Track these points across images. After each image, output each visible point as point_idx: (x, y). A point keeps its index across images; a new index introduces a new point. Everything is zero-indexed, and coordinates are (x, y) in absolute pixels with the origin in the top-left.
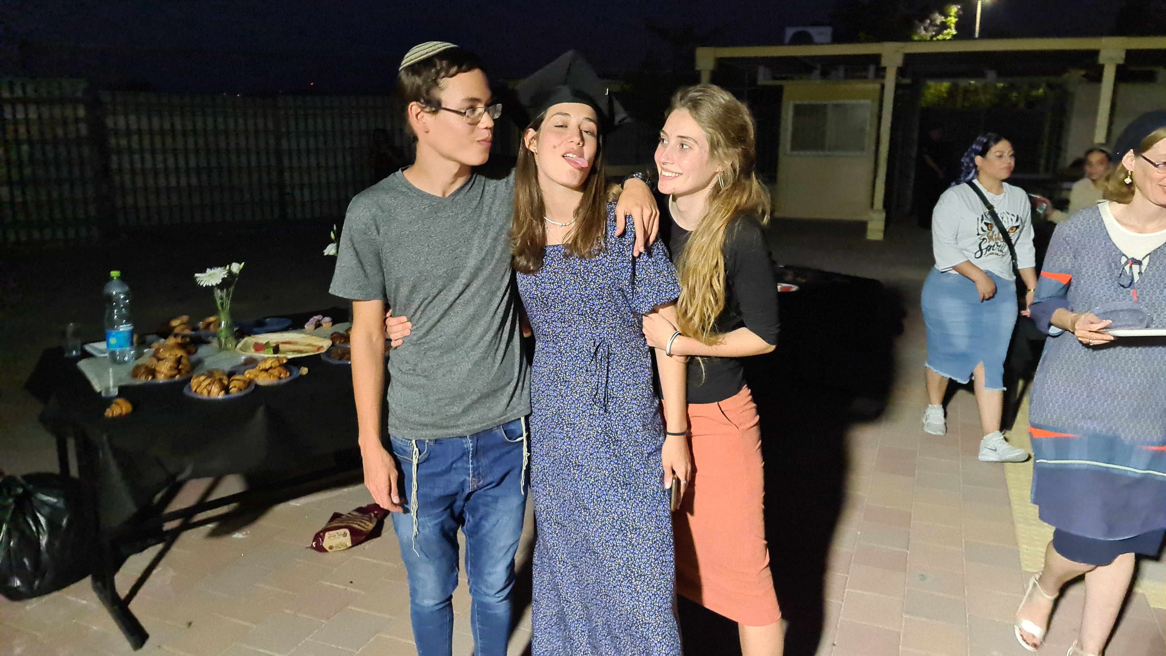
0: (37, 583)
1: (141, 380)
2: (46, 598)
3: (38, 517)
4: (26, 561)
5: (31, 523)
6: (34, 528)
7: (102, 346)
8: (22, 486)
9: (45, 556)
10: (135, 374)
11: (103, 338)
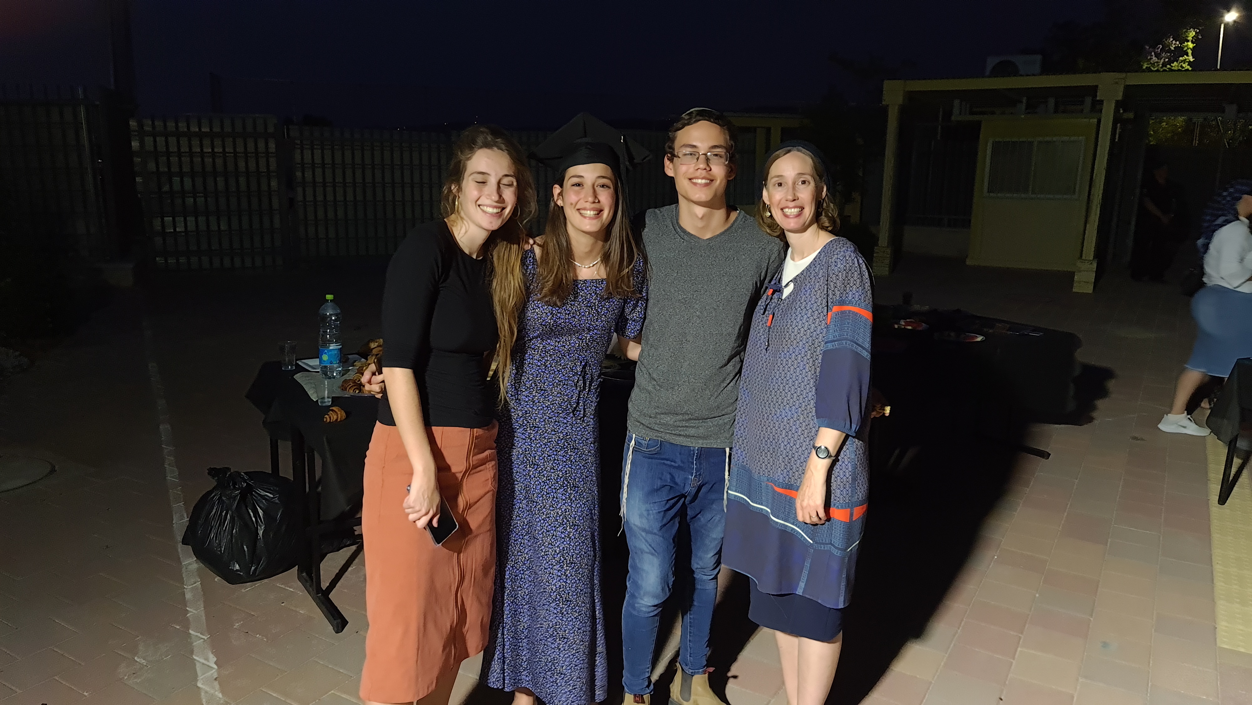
0: (253, 568)
1: (350, 393)
2: (258, 584)
3: (257, 509)
4: (245, 547)
5: (252, 514)
6: (254, 519)
7: (315, 362)
8: (245, 481)
9: (261, 544)
10: (344, 388)
11: (317, 355)
